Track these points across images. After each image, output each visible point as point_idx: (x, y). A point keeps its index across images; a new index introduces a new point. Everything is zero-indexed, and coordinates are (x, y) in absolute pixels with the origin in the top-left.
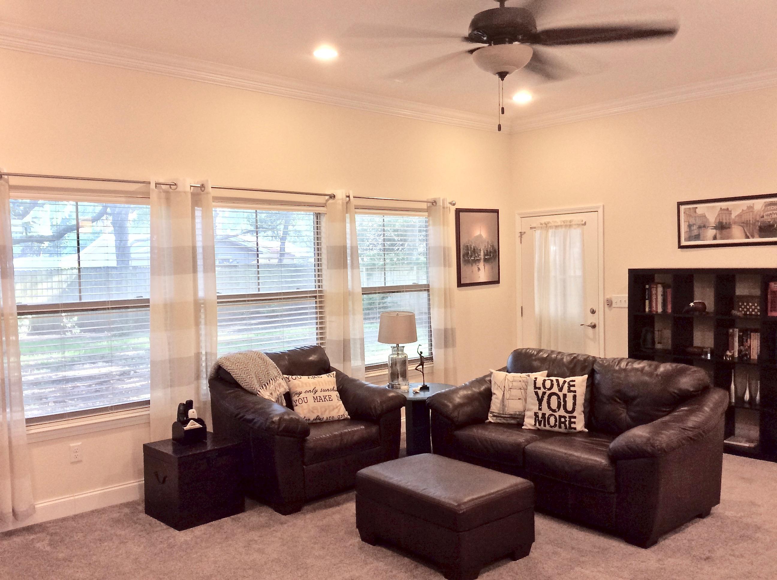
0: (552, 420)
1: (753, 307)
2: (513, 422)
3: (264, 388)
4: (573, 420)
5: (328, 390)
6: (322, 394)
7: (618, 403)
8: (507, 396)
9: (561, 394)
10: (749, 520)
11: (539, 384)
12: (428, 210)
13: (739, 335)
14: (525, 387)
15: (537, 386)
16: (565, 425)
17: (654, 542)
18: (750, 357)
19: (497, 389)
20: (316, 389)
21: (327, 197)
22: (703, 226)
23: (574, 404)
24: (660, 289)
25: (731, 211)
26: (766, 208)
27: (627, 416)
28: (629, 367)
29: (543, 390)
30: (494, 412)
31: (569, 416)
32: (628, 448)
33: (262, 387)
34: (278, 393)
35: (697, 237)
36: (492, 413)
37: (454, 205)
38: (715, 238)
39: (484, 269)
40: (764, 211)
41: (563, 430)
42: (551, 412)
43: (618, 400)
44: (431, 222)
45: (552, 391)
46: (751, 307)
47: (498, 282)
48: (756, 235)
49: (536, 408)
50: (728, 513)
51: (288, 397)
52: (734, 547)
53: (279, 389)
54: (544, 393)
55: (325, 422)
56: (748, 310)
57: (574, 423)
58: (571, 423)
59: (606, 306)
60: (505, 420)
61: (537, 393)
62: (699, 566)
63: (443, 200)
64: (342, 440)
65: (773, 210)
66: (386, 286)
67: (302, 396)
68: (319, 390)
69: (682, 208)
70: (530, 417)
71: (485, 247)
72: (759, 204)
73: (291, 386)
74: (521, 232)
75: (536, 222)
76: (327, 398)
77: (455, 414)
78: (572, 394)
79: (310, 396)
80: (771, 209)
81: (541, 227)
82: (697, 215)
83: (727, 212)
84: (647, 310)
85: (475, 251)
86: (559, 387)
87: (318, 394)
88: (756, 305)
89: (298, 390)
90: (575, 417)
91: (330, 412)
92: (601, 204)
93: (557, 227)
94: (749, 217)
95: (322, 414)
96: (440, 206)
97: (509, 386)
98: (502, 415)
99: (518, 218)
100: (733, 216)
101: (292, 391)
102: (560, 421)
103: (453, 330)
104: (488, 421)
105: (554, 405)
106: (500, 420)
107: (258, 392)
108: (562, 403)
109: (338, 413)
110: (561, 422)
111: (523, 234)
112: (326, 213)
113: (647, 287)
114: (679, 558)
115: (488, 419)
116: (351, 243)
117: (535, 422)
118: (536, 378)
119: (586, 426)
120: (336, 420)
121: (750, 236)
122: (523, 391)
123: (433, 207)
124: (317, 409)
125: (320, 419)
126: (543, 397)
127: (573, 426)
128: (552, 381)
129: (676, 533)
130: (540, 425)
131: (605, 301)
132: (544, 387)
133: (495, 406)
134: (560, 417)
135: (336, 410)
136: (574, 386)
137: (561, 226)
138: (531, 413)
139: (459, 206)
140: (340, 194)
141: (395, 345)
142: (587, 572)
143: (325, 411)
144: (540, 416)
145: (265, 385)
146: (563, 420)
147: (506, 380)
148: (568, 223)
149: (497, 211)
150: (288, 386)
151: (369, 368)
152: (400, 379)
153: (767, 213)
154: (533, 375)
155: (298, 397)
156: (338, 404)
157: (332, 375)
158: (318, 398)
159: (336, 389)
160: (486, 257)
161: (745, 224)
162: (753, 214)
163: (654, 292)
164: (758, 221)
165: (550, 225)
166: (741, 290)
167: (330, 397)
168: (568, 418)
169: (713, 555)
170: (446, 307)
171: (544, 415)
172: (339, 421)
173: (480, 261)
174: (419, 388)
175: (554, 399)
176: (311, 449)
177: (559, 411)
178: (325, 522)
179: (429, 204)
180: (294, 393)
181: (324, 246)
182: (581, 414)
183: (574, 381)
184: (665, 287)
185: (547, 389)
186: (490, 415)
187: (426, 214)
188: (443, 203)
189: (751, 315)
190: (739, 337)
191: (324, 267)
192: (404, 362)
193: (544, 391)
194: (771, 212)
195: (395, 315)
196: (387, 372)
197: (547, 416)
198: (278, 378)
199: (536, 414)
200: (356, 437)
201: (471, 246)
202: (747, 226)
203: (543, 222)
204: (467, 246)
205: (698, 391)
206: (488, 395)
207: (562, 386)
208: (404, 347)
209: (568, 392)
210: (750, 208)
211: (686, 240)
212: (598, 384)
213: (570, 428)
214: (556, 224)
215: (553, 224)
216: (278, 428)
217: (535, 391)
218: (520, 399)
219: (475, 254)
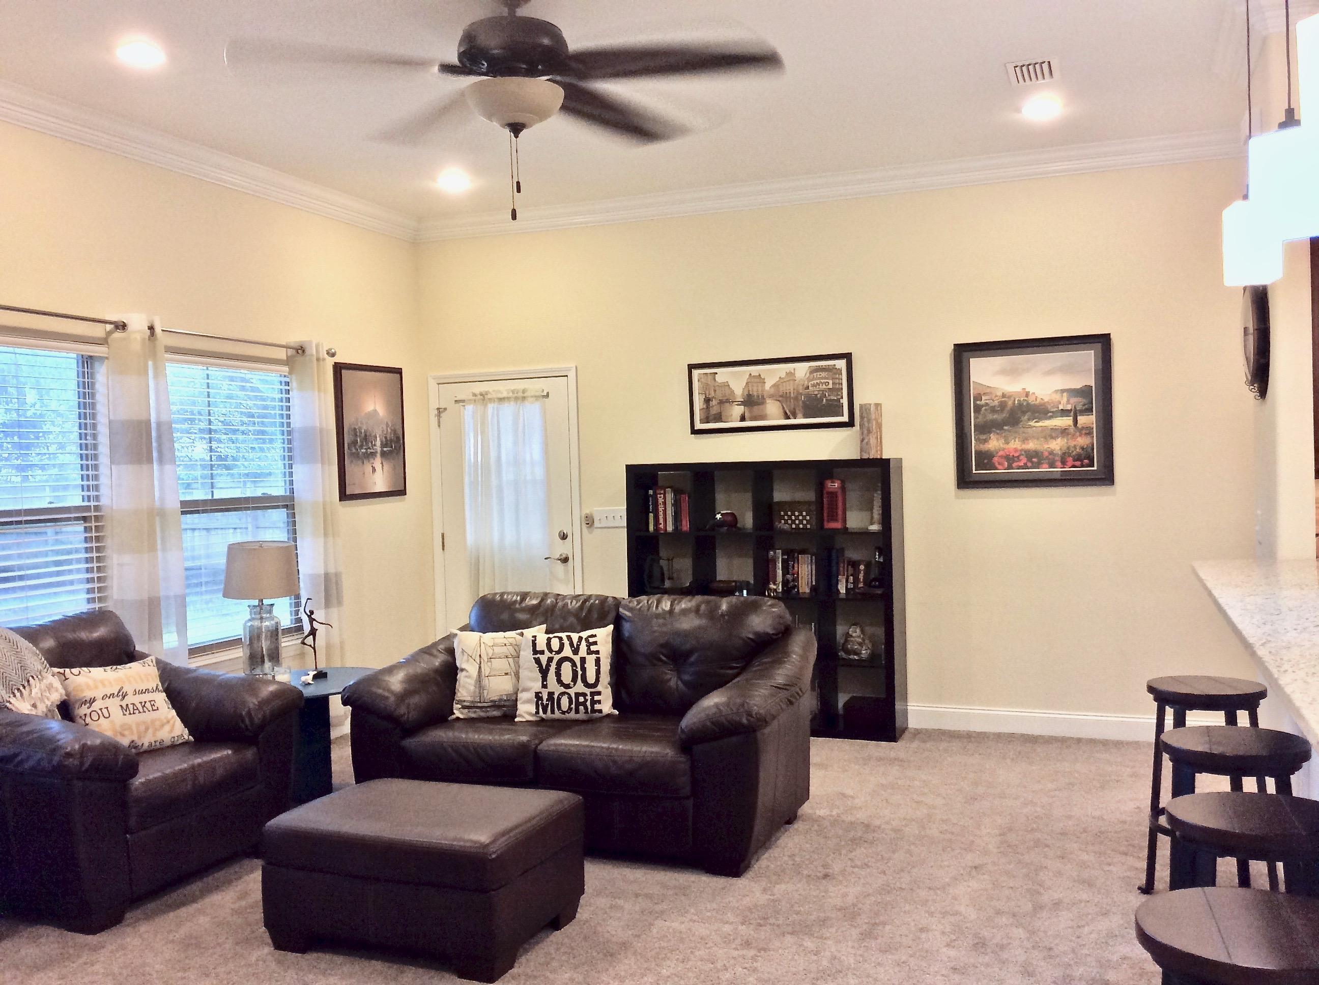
0: (565, 702)
1: (801, 518)
2: (496, 713)
3: (18, 694)
4: (596, 698)
5: (147, 690)
6: (137, 699)
7: (665, 663)
8: (486, 670)
9: (577, 659)
10: (849, 818)
11: (541, 645)
12: (288, 362)
13: (782, 559)
14: (514, 654)
15: (538, 649)
16: (586, 708)
17: (747, 867)
18: (798, 590)
19: (468, 661)
20: (124, 690)
21: (109, 327)
22: (726, 401)
23: (598, 672)
24: (670, 497)
25: (764, 379)
26: (812, 375)
27: (679, 683)
28: (677, 609)
29: (547, 654)
30: (464, 701)
31: (591, 693)
32: (712, 723)
33: (13, 693)
34: (49, 703)
35: (718, 418)
36: (459, 702)
37: (333, 355)
38: (743, 419)
39: (383, 468)
40: (809, 380)
41: (581, 716)
42: (563, 689)
43: (664, 658)
44: (294, 385)
45: (563, 655)
46: (797, 517)
47: (402, 492)
48: (800, 415)
49: (537, 686)
50: (821, 812)
51: (66, 710)
52: (851, 855)
53: (48, 695)
54: (550, 660)
55: (145, 752)
56: (793, 522)
57: (599, 702)
58: (594, 702)
59: (584, 526)
60: (483, 711)
61: (538, 661)
62: (822, 888)
63: (317, 346)
64: (195, 778)
65: (819, 378)
66: (215, 497)
67: (96, 706)
68: (130, 693)
69: (696, 373)
70: (528, 701)
71: (383, 431)
72: (802, 369)
73: (70, 689)
74: (438, 409)
75: (464, 392)
76: (148, 705)
77: (402, 710)
78: (594, 656)
79: (114, 705)
80: (818, 376)
81: (475, 401)
82: (717, 384)
83: (758, 380)
84: (651, 528)
85: (367, 438)
86: (574, 647)
87: (129, 700)
88: (804, 513)
89: (88, 695)
90: (599, 693)
91: (156, 730)
92: (573, 365)
93: (501, 400)
94: (789, 388)
95: (140, 737)
96: (312, 355)
97: (487, 655)
98: (479, 705)
99: (433, 384)
100: (768, 386)
101: (72, 698)
102: (577, 702)
103: (337, 575)
104: (454, 717)
105: (567, 677)
106: (475, 712)
107: (8, 704)
108: (580, 673)
109: (171, 731)
110: (578, 704)
111: (443, 412)
112: (107, 358)
113: (651, 492)
114: (788, 882)
115: (454, 714)
116: (158, 416)
117: (537, 708)
118: (535, 637)
119: (615, 706)
120: (168, 747)
121: (791, 417)
122: (511, 660)
123: (299, 359)
124: (130, 728)
125: (136, 747)
126: (548, 665)
127: (597, 707)
128: (561, 639)
129: (767, 849)
130: (545, 712)
131: (583, 519)
132: (551, 650)
133: (465, 688)
134: (578, 695)
135: (167, 728)
136: (595, 643)
137: (508, 399)
138: (531, 695)
139: (340, 359)
140: (137, 323)
141: (256, 602)
142: (675, 925)
143: (147, 729)
144: (545, 697)
145: (18, 689)
146: (581, 699)
147: (483, 645)
148: (520, 394)
149: (399, 371)
150: (65, 688)
151: (194, 651)
152: (268, 665)
153: (812, 383)
154: (529, 633)
155: (88, 708)
156: (170, 716)
157: (150, 663)
158: (131, 707)
159: (160, 688)
160: (385, 449)
161: (782, 398)
162: (794, 384)
163: (661, 500)
164: (801, 394)
165: (489, 396)
166: (780, 495)
167: (152, 703)
168: (589, 694)
169: (831, 871)
170: (326, 535)
171: (551, 694)
172: (173, 747)
173: (376, 456)
174: (311, 677)
175: (566, 668)
176: (138, 800)
177: (574, 685)
178: (183, 931)
179: (291, 352)
180: (77, 701)
181: (102, 421)
182: (607, 688)
183: (595, 636)
184: (677, 492)
185: (554, 653)
186: (456, 706)
187: (286, 369)
188: (317, 351)
189: (797, 528)
190: (784, 562)
191: (104, 459)
192: (275, 633)
193: (551, 655)
194: (818, 381)
195: (257, 547)
196: (241, 654)
197: (556, 697)
198: (44, 674)
199: (538, 696)
200: (220, 772)
201: (360, 428)
202: (787, 401)
203: (477, 391)
204: (355, 429)
205: (779, 634)
206: (450, 672)
207: (578, 646)
208: (272, 605)
209: (588, 654)
210: (791, 374)
211: (702, 422)
212: (630, 637)
213: (594, 711)
214: (500, 396)
215: (494, 396)
216: (82, 764)
217: (534, 658)
218: (506, 674)
219: (367, 444)
